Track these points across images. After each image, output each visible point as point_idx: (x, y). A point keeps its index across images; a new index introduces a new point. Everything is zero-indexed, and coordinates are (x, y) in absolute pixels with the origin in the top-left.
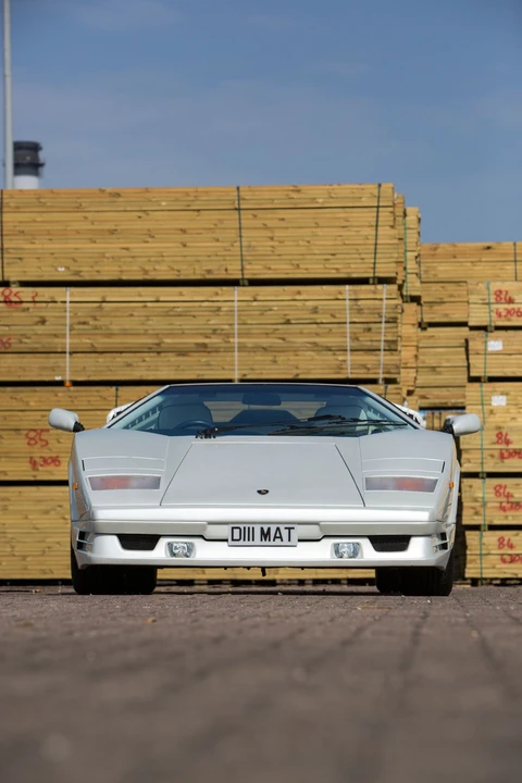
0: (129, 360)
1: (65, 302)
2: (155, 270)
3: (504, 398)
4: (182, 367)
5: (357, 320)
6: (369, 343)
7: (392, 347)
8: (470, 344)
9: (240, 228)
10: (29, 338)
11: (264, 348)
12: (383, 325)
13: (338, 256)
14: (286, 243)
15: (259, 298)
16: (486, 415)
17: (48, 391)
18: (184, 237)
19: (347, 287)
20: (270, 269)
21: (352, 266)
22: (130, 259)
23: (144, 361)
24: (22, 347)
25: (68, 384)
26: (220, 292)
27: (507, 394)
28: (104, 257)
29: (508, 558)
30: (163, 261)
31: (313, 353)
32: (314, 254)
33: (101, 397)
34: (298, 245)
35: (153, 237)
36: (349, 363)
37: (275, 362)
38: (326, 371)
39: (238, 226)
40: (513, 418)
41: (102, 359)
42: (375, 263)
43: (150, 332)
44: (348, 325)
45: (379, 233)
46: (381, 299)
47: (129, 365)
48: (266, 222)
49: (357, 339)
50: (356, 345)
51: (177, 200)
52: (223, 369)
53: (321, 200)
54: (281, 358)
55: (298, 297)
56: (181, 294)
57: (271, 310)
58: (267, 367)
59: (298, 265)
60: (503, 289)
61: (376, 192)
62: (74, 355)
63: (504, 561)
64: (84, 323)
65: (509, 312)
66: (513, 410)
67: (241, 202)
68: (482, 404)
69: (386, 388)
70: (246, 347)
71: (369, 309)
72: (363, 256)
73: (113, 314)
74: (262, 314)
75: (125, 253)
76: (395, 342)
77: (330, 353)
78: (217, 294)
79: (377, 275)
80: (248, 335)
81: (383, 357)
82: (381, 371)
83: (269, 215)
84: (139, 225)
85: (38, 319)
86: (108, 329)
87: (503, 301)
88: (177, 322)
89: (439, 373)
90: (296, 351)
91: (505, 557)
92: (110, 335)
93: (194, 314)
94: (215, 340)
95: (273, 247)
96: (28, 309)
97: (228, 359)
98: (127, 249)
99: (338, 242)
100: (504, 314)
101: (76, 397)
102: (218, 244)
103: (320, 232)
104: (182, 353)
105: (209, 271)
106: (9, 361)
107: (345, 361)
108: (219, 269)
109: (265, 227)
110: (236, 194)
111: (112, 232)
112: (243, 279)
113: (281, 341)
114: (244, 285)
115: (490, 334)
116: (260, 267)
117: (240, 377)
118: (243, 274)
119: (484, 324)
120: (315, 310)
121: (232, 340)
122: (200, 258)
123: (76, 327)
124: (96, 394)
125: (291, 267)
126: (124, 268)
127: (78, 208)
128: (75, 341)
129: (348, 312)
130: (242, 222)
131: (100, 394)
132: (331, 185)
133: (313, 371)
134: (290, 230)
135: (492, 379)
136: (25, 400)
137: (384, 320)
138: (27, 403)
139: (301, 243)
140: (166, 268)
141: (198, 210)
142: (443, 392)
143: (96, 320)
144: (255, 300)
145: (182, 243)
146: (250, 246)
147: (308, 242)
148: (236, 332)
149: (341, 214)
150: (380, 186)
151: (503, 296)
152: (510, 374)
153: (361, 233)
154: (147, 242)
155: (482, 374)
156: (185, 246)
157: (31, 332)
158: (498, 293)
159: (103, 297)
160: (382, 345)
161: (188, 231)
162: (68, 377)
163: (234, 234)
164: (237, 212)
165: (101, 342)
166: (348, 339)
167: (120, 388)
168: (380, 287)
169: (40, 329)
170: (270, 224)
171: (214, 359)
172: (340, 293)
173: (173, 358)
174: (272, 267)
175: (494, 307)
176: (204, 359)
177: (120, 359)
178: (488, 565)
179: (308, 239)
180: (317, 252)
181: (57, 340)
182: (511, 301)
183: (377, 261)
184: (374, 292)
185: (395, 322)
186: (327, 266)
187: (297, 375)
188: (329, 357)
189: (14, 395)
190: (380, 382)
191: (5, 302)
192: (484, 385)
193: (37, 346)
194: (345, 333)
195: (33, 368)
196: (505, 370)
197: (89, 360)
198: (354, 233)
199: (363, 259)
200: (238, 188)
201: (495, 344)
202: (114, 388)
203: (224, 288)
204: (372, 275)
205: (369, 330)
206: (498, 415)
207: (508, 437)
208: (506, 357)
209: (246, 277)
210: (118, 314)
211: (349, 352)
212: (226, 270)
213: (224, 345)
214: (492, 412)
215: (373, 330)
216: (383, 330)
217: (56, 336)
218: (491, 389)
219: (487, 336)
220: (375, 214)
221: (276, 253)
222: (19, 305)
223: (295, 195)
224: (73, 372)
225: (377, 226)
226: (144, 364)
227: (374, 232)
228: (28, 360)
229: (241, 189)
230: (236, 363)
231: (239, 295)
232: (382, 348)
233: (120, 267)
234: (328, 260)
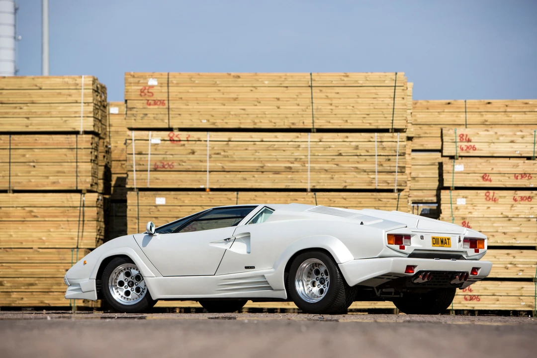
0: (244, 176)
1: (206, 141)
2: (261, 122)
3: (464, 200)
4: (276, 181)
5: (382, 154)
6: (389, 168)
7: (402, 170)
8: (444, 166)
9: (312, 98)
10: (185, 162)
11: (325, 170)
12: (397, 157)
13: (371, 116)
14: (339, 107)
15: (323, 140)
16: (453, 210)
17: (196, 195)
18: (279, 103)
19: (376, 134)
20: (329, 122)
21: (379, 121)
22: (246, 116)
23: (254, 177)
24: (180, 168)
25: (208, 190)
26: (299, 136)
27: (466, 198)
28: (230, 114)
29: (468, 297)
30: (266, 117)
31: (355, 173)
32: (356, 114)
33: (228, 198)
34: (347, 109)
35: (260, 102)
36: (377, 179)
37: (333, 178)
38: (363, 184)
39: (311, 96)
40: (470, 212)
41: (228, 176)
42: (393, 120)
43: (257, 159)
44: (376, 157)
45: (395, 102)
46: (396, 142)
47: (245, 179)
48: (327, 94)
49: (382, 165)
50: (381, 169)
51: (274, 80)
52: (301, 182)
53: (361, 82)
54: (336, 176)
55: (346, 140)
56: (276, 137)
57: (330, 147)
58: (328, 181)
59: (347, 121)
60: (465, 133)
61: (394, 77)
62: (212, 173)
63: (466, 299)
64: (218, 154)
65: (468, 147)
66: (470, 207)
67: (313, 82)
68: (451, 203)
69: (399, 195)
70: (314, 169)
71: (389, 147)
72: (386, 116)
73: (235, 148)
74: (325, 150)
75: (243, 112)
76: (404, 167)
77: (365, 173)
78: (298, 137)
79: (394, 127)
80: (316, 162)
81: (398, 177)
82: (396, 184)
83: (329, 90)
84: (251, 95)
85: (190, 151)
86: (232, 157)
87: (464, 140)
88: (274, 153)
89: (417, 181)
90: (345, 172)
91: (467, 297)
92: (234, 161)
93: (284, 149)
94: (296, 165)
95: (332, 109)
96: (184, 145)
97: (304, 176)
98: (244, 109)
99: (371, 107)
100: (465, 148)
101: (213, 198)
102: (299, 107)
103: (359, 100)
104: (277, 172)
105: (293, 124)
106: (173, 176)
107: (374, 178)
108: (299, 123)
109: (327, 97)
110: (310, 77)
111: (235, 99)
112: (313, 128)
113: (335, 166)
114: (314, 132)
115: (456, 161)
116: (324, 121)
117: (311, 187)
118: (313, 126)
119: (453, 154)
120: (357, 148)
121: (307, 165)
122: (288, 116)
123: (213, 156)
124: (225, 196)
125: (342, 122)
126: (242, 121)
127: (215, 85)
128: (213, 164)
129: (376, 149)
130: (313, 94)
131: (227, 196)
132: (367, 73)
133: (355, 184)
134: (342, 100)
135: (457, 188)
136: (182, 199)
137: (398, 154)
138: (183, 202)
139: (348, 107)
140: (267, 121)
141: (287, 87)
142: (420, 193)
143: (225, 152)
144: (320, 141)
145: (277, 106)
146: (317, 109)
147: (353, 107)
148: (309, 160)
149: (373, 90)
150: (396, 74)
151: (464, 138)
152: (468, 185)
153: (385, 102)
154: (256, 105)
155: (451, 185)
156: (278, 108)
157: (186, 159)
158: (462, 136)
159: (229, 138)
160: (397, 169)
161: (281, 99)
162: (208, 186)
163: (308, 101)
164: (310, 88)
165: (228, 165)
166: (376, 165)
167: (240, 193)
168: (395, 134)
169: (191, 157)
170: (330, 95)
171: (296, 176)
172: (372, 138)
173: (271, 176)
174: (331, 121)
175: (459, 144)
176: (290, 176)
177: (240, 175)
178: (456, 302)
179: (352, 105)
180: (358, 113)
181: (201, 164)
182: (469, 141)
183: (394, 119)
184: (392, 137)
185: (404, 155)
186: (364, 121)
187: (346, 186)
188: (364, 176)
189: (176, 196)
190: (396, 191)
191: (170, 140)
192: (452, 191)
193: (189, 167)
194: (375, 161)
195: (187, 180)
196: (465, 183)
197: (221, 176)
198: (381, 102)
199: (386, 117)
200: (311, 74)
201: (459, 167)
202: (236, 193)
203: (302, 134)
204: (391, 127)
205: (389, 160)
206: (461, 210)
207: (469, 225)
208: (466, 175)
209: (315, 127)
210: (239, 148)
211: (377, 173)
212: (303, 123)
213: (301, 168)
214: (457, 208)
215: (392, 160)
216: (397, 160)
217: (201, 161)
218: (456, 194)
219: (454, 162)
220: (393, 91)
221: (334, 113)
222: (178, 143)
223: (346, 79)
224: (211, 183)
225: (394, 98)
226: (253, 179)
227: (393, 102)
228: (184, 175)
229: (313, 75)
230: (309, 179)
231: (311, 138)
232: (397, 171)
233: (239, 120)
234: (365, 118)
